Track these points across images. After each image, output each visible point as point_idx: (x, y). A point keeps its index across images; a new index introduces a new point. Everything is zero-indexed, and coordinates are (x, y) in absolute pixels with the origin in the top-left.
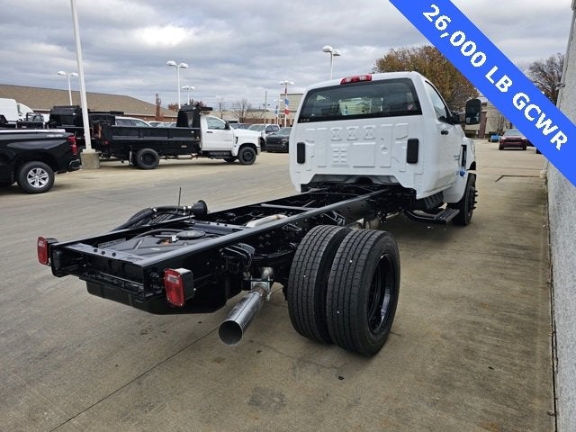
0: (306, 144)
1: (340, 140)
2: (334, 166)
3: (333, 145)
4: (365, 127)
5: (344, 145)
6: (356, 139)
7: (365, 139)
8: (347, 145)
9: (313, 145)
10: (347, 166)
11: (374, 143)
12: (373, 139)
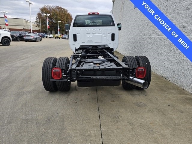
0: (77, 34)
1: (90, 33)
2: (88, 42)
3: (87, 35)
4: (98, 29)
5: (91, 35)
6: (95, 33)
7: (98, 33)
8: (92, 35)
9: (79, 35)
10: (92, 42)
11: (101, 35)
12: (101, 33)
